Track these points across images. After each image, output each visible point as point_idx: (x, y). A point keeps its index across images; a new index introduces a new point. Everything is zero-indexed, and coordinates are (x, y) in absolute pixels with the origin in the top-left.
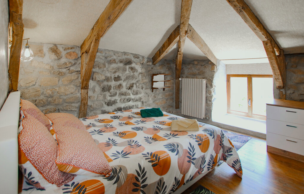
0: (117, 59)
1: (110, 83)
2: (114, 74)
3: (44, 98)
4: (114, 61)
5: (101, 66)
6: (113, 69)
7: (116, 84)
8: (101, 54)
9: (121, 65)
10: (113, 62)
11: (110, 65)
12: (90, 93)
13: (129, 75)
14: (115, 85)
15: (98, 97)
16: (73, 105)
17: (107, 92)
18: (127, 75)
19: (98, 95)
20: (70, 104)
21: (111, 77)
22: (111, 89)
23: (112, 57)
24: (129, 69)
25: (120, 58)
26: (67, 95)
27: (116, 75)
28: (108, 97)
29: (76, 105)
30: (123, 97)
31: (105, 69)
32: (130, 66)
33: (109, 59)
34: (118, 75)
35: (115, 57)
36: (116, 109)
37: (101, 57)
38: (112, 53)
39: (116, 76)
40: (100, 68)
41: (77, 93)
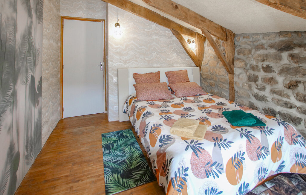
0: (267, 43)
1: (257, 73)
2: (263, 63)
3: (210, 74)
4: (262, 47)
5: (247, 52)
6: (259, 56)
7: (266, 77)
8: (248, 40)
9: (273, 51)
10: (259, 48)
11: (256, 51)
12: (236, 79)
13: (287, 66)
14: (264, 77)
15: (243, 85)
16: (224, 85)
17: (253, 82)
18: (283, 66)
19: (243, 83)
20: (223, 84)
21: (257, 66)
22: (257, 80)
23: (259, 42)
24: (289, 57)
25: (271, 42)
26: (220, 76)
27: (265, 64)
28: (255, 88)
29: (226, 86)
30: (276, 96)
31: (250, 56)
32: (291, 52)
33: (256, 44)
34: (268, 65)
35: (263, 41)
36: (267, 108)
37: (249, 43)
38: (261, 37)
39: (265, 66)
40: (244, 55)
41: (227, 75)
